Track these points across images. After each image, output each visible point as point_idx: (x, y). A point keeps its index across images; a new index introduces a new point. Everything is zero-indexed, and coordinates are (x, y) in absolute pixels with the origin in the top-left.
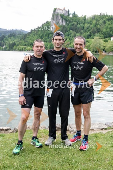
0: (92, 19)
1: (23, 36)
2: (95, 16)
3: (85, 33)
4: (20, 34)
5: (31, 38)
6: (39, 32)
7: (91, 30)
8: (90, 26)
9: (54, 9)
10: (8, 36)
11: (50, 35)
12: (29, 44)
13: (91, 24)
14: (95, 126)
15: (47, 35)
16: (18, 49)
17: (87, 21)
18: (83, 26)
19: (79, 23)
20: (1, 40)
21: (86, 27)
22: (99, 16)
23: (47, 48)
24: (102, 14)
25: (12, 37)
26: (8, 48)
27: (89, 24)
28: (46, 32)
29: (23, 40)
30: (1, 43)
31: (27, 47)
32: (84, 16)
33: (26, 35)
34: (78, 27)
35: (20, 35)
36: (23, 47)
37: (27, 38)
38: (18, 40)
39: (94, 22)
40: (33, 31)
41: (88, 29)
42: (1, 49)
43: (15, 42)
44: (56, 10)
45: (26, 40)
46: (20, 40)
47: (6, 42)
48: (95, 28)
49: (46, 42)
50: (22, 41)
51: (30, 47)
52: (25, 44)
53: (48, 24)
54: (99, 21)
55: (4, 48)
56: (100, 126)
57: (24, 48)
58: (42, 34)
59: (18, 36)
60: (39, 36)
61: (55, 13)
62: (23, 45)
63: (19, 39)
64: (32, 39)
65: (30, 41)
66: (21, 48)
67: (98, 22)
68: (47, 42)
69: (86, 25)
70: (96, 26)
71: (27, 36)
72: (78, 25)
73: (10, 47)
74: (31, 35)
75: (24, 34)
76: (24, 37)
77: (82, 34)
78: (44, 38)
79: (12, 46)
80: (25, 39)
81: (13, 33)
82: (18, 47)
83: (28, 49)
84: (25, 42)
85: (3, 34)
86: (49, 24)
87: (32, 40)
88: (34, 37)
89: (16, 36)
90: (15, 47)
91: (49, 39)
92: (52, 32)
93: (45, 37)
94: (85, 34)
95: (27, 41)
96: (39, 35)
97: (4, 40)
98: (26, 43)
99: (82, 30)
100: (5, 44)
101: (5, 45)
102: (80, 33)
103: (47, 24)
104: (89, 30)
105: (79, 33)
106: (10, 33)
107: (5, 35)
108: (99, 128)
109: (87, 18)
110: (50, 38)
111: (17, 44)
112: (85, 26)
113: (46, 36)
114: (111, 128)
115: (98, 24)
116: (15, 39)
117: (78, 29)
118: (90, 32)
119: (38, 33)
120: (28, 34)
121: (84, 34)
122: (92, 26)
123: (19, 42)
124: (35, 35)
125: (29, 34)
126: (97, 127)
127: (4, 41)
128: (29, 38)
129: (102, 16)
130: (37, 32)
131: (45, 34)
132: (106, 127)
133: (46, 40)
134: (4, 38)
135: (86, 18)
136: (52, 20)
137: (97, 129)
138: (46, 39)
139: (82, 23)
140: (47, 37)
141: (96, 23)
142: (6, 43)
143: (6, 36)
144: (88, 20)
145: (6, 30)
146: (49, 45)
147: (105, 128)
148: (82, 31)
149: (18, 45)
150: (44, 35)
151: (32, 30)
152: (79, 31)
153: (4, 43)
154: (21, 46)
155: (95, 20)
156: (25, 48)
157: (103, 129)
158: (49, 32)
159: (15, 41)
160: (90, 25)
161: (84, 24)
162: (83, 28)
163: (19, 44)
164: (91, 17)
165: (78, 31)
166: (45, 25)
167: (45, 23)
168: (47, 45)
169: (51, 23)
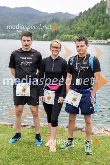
1: (69, 21)
4: (65, 19)
5: (79, 24)
6: (90, 15)
10: (49, 21)
11: (106, 20)
12: (76, 32)
15: (102, 20)
16: (62, 39)
23: (100, 37)
25: (55, 23)
26: (49, 38)
28: (99, 15)
29: (68, 26)
31: (74, 36)
33: (73, 20)
35: (65, 21)
36: (69, 36)
37: (75, 24)
38: (62, 27)
40: (83, 15)
42: (40, 39)
43: (59, 30)
45: (73, 26)
46: (65, 27)
49: (100, 29)
50: (67, 28)
51: (77, 36)
52: (72, 33)
53: (104, 4)
55: (44, 37)
57: (69, 38)
58: (94, 18)
59: (62, 22)
60: (90, 22)
62: (68, 34)
63: (63, 25)
64: (81, 25)
65: (78, 28)
66: (65, 37)
68: (101, 29)
71: (75, 22)
73: (51, 36)
74: (80, 20)
75: (70, 19)
76: (70, 23)
78: (96, 24)
79: (54, 35)
80: (71, 26)
81: (56, 18)
82: (62, 36)
83: (75, 39)
84: (71, 29)
85: (43, 20)
86: (105, 4)
87: (81, 27)
88: (83, 23)
89: (60, 22)
90: (58, 35)
91: (103, 25)
92: (108, 15)
93: (98, 23)
95: (74, 29)
96: (91, 19)
98: (73, 31)
100: (45, 32)
101: (46, 33)
103: (102, 5)
106: (52, 18)
107: (46, 20)
110: (105, 24)
111: (60, 32)
113: (99, 21)
116: (58, 26)
119: (89, 17)
120: (75, 18)
123: (63, 29)
124: (85, 20)
125: (77, 18)
128: (77, 23)
130: (87, 16)
131: (99, 18)
133: (99, 27)
138: (100, 25)
140: (100, 23)
142: (47, 31)
143: (47, 22)
145: (47, 13)
146: (103, 33)
149: (62, 34)
150: (98, 20)
151: (81, 13)
153: (45, 31)
154: (66, 35)
156: (71, 37)
158: (104, 15)
159: (59, 28)
163: (64, 32)
166: (98, 5)
167: (99, 3)
168: (101, 33)
169: (107, 3)
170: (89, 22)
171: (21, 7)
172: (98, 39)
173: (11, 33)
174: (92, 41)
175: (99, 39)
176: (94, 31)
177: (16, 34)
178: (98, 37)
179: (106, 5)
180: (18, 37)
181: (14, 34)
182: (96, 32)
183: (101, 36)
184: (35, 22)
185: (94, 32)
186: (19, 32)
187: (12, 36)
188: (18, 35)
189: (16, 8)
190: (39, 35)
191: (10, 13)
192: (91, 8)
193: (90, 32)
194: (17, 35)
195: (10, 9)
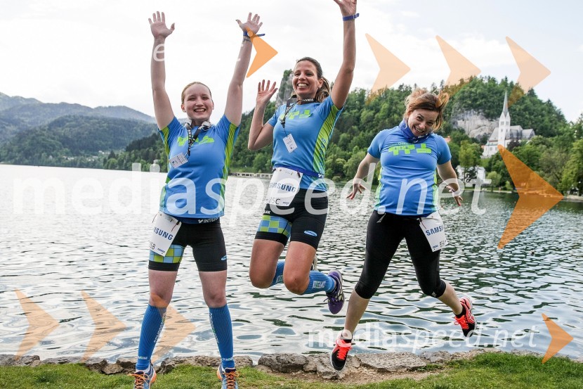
0: (380, 99)
2: (387, 91)
3: (362, 132)
7: (377, 125)
8: (376, 116)
9: (286, 72)
13: (378, 111)
14: (391, 361)
17: (366, 104)
18: (357, 114)
19: (347, 108)
20: (149, 146)
21: (365, 118)
22: (398, 93)
23: (265, 167)
24: (404, 88)
26: (165, 166)
27: (373, 112)
30: (148, 151)
32: (358, 91)
34: (345, 117)
39: (385, 106)
41: (370, 123)
42: (147, 169)
44: (291, 75)
47: (161, 152)
48: (387, 120)
49: (264, 152)
53: (270, 107)
54: (397, 103)
55: (154, 164)
56: (405, 361)
61: (287, 82)
67: (394, 108)
68: (266, 153)
69: (365, 114)
70: (389, 115)
72: (345, 113)
77: (354, 135)
85: (154, 131)
86: (272, 108)
94: (363, 135)
97: (157, 146)
99: (355, 124)
100: (156, 155)
101: (159, 158)
102: (350, 133)
103: (268, 109)
104: (372, 126)
105: (346, 132)
108: (404, 367)
109: (366, 95)
112: (363, 114)
114: (437, 367)
115: (395, 112)
117: (345, 122)
118: (374, 130)
121: (361, 134)
122: (379, 115)
126: (398, 362)
127: (155, 149)
129: (404, 92)
132: (424, 364)
134: (157, 142)
135: (364, 97)
136: (279, 98)
137: (398, 370)
139: (354, 108)
141: (390, 109)
144: (369, 100)
147: (420, 367)
148: (355, 127)
152: (347, 129)
153: (156, 152)
155: (387, 101)
157: (414, 369)
160: (375, 114)
161: (360, 109)
162: (358, 119)
164: (378, 94)
165: (345, 128)
169: (276, 106)
170: (243, 138)
171: (110, 107)
172: (260, 171)
173: (87, 156)
174: (250, 174)
175: (263, 172)
176: (252, 155)
177: (97, 157)
178: (259, 168)
179: (274, 110)
180: (102, 164)
181: (94, 157)
182: (256, 158)
183: (266, 165)
184: (136, 135)
185: (253, 158)
186: (103, 153)
187: (88, 163)
188: (102, 160)
189: (99, 108)
190: (145, 161)
191: (87, 118)
192: (248, 114)
193: (245, 158)
194: (99, 160)
195: (89, 109)
